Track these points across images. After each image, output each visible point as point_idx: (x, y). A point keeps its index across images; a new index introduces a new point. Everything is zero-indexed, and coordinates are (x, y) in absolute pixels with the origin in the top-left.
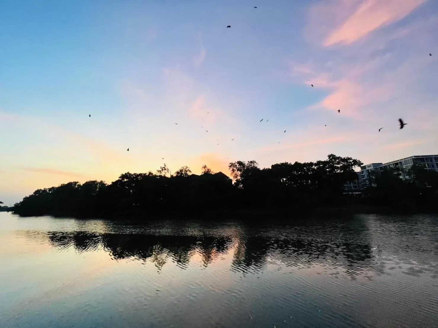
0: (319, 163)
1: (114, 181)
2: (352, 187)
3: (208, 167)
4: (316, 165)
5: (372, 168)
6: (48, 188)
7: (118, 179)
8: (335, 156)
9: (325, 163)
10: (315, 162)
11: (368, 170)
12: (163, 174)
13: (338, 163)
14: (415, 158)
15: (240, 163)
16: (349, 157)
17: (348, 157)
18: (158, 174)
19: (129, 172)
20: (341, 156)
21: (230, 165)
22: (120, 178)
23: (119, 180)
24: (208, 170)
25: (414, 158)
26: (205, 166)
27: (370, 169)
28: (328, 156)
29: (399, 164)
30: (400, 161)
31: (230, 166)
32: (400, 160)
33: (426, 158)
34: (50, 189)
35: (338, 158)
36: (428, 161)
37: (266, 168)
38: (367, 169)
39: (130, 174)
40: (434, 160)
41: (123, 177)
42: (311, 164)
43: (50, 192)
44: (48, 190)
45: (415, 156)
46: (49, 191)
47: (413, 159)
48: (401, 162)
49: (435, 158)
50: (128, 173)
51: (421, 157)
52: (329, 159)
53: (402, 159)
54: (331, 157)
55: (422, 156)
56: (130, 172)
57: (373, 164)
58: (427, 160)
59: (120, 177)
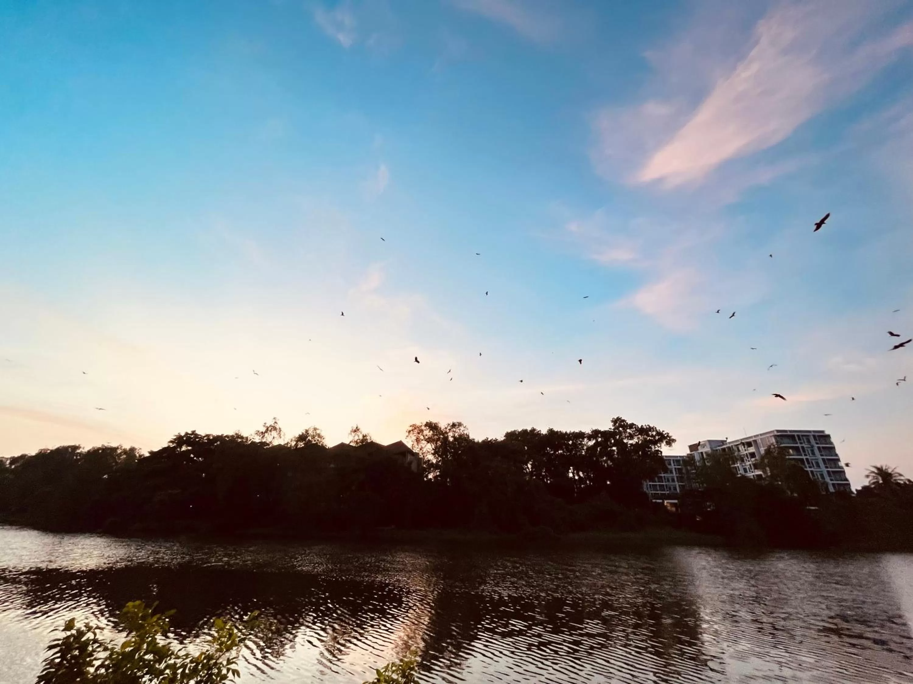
0: (596, 433)
1: (156, 449)
2: (677, 486)
3: (364, 430)
4: (590, 437)
5: (707, 449)
6: (9, 456)
7: (166, 446)
8: (624, 421)
9: (606, 435)
10: (588, 430)
11: (702, 453)
12: (268, 438)
13: (631, 437)
14: (779, 434)
15: (432, 426)
16: (652, 426)
17: (649, 425)
18: (257, 439)
19: (195, 431)
20: (635, 423)
21: (411, 429)
22: (171, 444)
23: (169, 447)
24: (364, 436)
25: (776, 433)
26: (357, 428)
27: (706, 453)
28: (612, 421)
29: (752, 443)
30: (754, 439)
31: (410, 432)
32: (755, 436)
33: (797, 435)
34: (14, 460)
35: (631, 426)
36: (802, 441)
37: (489, 440)
38: (700, 451)
39: (196, 436)
40: (813, 441)
41: (180, 440)
42: (581, 435)
43: (13, 467)
44: (8, 462)
45: (778, 431)
46: (11, 464)
47: (775, 436)
48: (755, 441)
49: (814, 436)
50: (193, 432)
51: (789, 433)
52: (613, 428)
53: (757, 436)
54: (617, 423)
55: (791, 431)
56: (198, 432)
57: (710, 442)
58: (799, 439)
59: (171, 442)
